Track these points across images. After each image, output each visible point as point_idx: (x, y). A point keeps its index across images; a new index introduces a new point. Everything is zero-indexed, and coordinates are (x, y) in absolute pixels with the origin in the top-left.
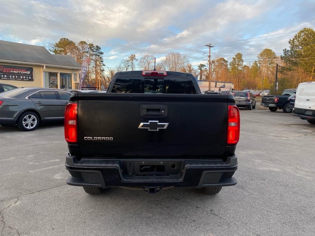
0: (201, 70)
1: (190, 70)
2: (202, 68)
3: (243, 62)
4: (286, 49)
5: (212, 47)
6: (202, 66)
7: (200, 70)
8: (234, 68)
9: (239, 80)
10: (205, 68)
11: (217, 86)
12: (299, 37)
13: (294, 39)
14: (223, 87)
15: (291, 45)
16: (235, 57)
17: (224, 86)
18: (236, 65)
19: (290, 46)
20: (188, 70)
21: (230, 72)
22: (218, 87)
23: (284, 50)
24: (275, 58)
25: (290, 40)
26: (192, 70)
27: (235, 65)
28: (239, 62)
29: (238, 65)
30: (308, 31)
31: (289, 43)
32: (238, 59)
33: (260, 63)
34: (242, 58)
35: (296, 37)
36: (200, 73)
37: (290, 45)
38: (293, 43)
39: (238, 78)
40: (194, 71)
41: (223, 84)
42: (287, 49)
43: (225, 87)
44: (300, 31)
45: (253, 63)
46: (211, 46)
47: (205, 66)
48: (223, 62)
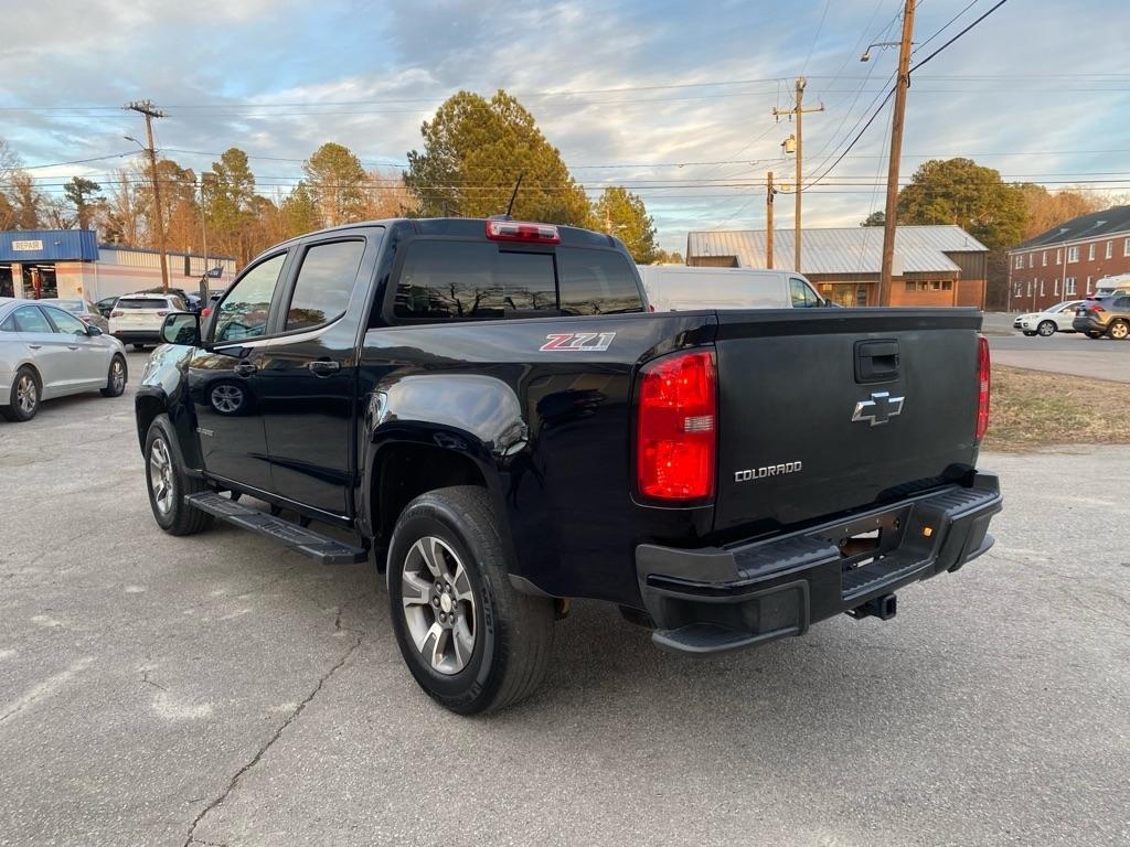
0: (80, 201)
1: (28, 198)
2: (84, 196)
3: (253, 183)
4: (415, 153)
5: (157, 116)
6: (81, 186)
7: (76, 202)
8: (222, 205)
9: (244, 251)
10: (96, 194)
11: (191, 273)
12: (451, 119)
13: (436, 124)
14: (216, 273)
15: (430, 140)
16: (221, 163)
17: (220, 270)
18: (228, 194)
19: (427, 142)
20: (18, 200)
21: (209, 218)
22: (195, 273)
23: (409, 155)
24: (360, 177)
25: (425, 123)
26: (36, 201)
27: (225, 191)
28: (238, 180)
29: (236, 193)
30: (471, 102)
31: (420, 132)
32: (234, 169)
33: (314, 193)
34: (247, 169)
35: (439, 115)
36: (79, 216)
37: (423, 141)
38: (435, 134)
39: (240, 244)
40: (52, 204)
41: (212, 264)
42: (419, 154)
43: (223, 275)
44: (451, 100)
45: (293, 192)
46: (150, 110)
47: (95, 187)
48: (174, 178)
